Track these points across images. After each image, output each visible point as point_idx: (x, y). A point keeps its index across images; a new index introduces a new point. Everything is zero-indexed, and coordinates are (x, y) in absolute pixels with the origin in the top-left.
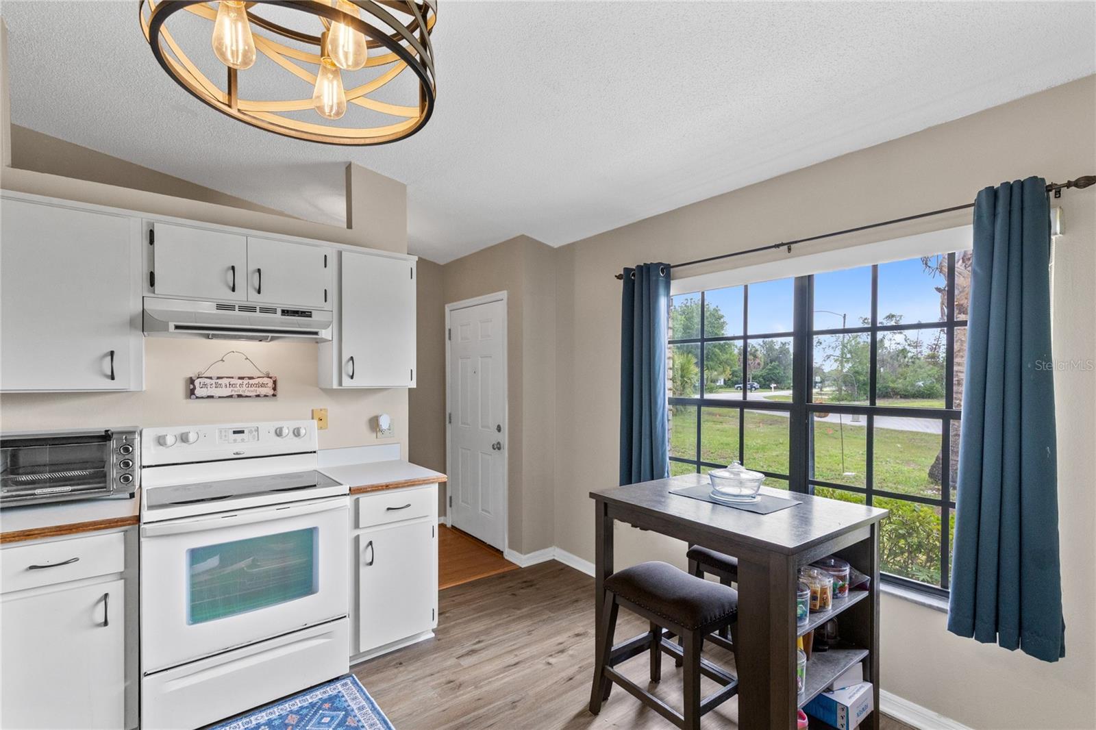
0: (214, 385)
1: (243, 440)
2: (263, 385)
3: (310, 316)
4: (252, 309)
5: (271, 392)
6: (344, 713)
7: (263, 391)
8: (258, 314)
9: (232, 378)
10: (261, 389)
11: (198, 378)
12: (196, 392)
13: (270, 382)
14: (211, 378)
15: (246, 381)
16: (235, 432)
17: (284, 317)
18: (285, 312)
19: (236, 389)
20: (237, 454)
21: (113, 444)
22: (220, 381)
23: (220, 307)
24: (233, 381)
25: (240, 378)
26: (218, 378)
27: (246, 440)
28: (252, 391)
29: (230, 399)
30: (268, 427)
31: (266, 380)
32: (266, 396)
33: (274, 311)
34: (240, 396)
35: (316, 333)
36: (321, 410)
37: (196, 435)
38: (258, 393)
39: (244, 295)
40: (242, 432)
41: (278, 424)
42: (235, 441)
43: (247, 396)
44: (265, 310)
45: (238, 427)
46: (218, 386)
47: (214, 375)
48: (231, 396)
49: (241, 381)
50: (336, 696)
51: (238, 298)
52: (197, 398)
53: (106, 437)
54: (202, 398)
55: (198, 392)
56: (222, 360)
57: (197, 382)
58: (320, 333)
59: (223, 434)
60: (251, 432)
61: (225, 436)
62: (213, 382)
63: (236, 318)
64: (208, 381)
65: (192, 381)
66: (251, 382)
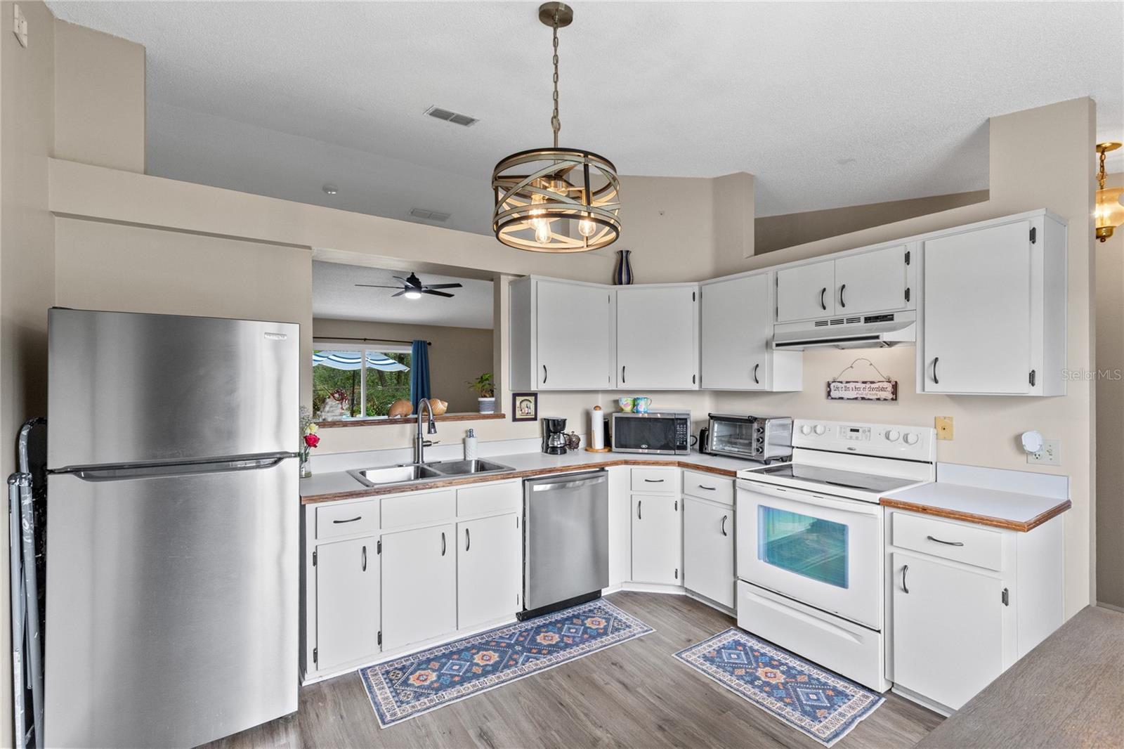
0: (844, 388)
1: (857, 438)
2: (883, 389)
3: (892, 319)
4: (840, 322)
5: (890, 396)
6: (829, 705)
7: (883, 395)
8: (845, 325)
9: (857, 382)
10: (881, 393)
11: (833, 382)
12: (831, 394)
13: (889, 387)
14: (841, 382)
15: (868, 385)
16: (852, 430)
17: (867, 324)
18: (868, 320)
19: (860, 392)
20: (850, 449)
21: (755, 426)
22: (848, 385)
23: (818, 324)
24: (858, 385)
25: (864, 382)
26: (847, 382)
27: (860, 438)
28: (873, 395)
29: (855, 401)
30: (881, 428)
31: (886, 385)
32: (885, 400)
33: (858, 320)
34: (863, 398)
35: (877, 337)
36: (945, 418)
37: (823, 429)
38: (879, 397)
39: (834, 311)
40: (857, 431)
41: (888, 427)
42: (851, 438)
43: (869, 399)
44: (851, 321)
45: (855, 426)
46: (847, 389)
47: (844, 380)
48: (856, 399)
49: (864, 385)
50: (846, 694)
51: (828, 315)
52: (832, 398)
53: (751, 420)
54: (835, 399)
55: (834, 394)
56: (851, 367)
57: (832, 386)
58: (881, 337)
59: (843, 430)
60: (864, 431)
61: (844, 432)
62: (843, 385)
63: (830, 331)
64: (839, 385)
65: (829, 385)
66: (873, 386)
